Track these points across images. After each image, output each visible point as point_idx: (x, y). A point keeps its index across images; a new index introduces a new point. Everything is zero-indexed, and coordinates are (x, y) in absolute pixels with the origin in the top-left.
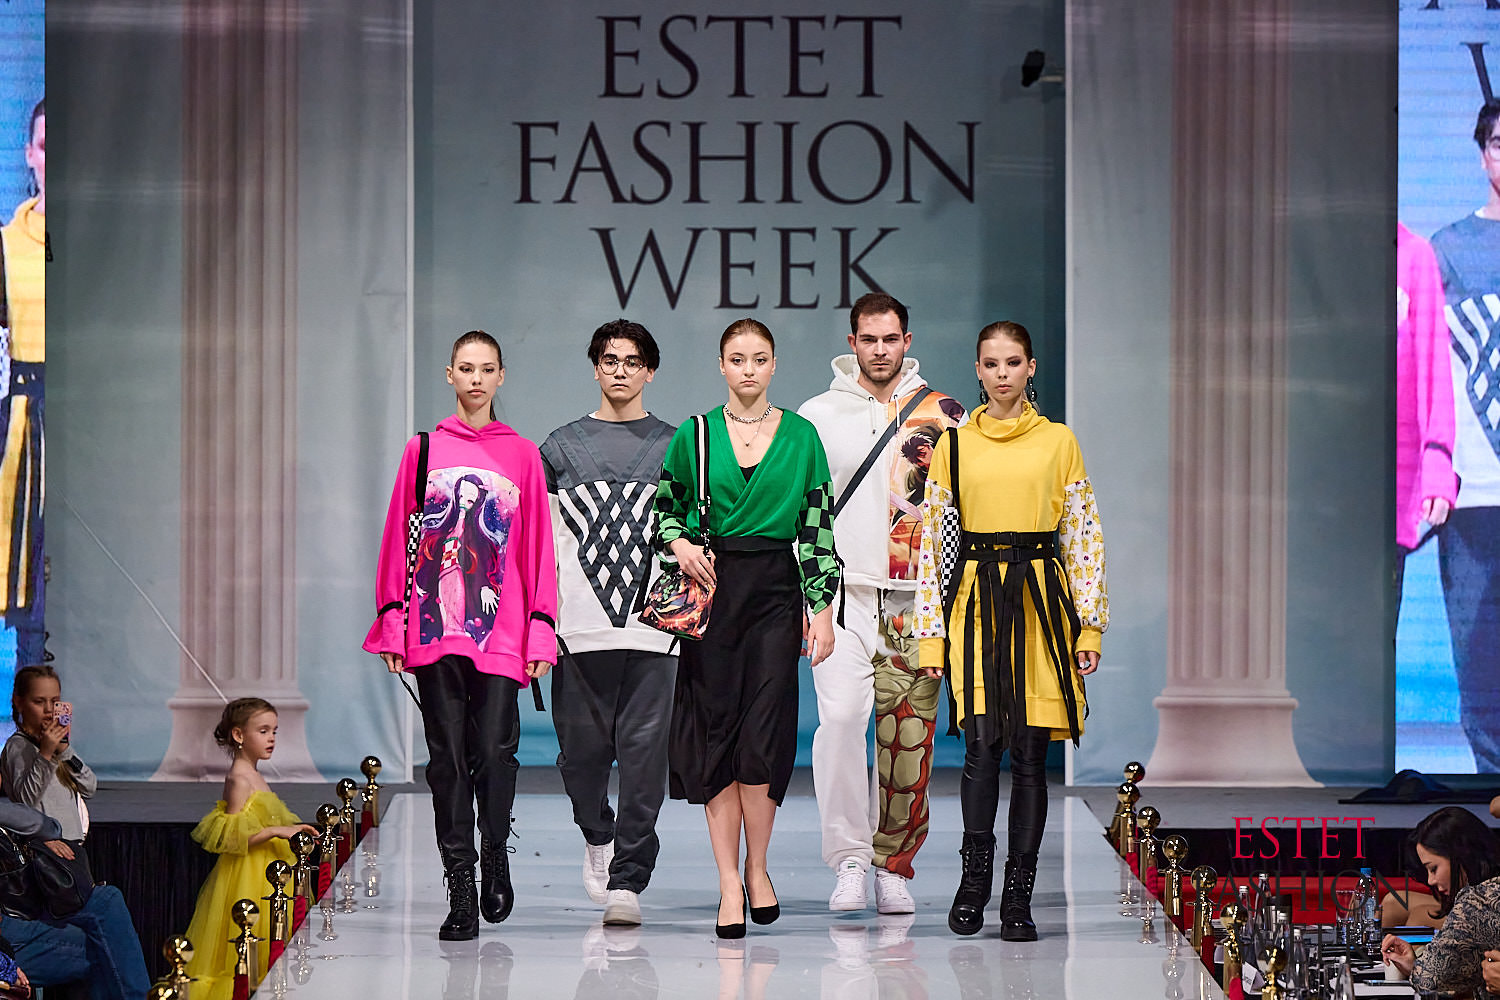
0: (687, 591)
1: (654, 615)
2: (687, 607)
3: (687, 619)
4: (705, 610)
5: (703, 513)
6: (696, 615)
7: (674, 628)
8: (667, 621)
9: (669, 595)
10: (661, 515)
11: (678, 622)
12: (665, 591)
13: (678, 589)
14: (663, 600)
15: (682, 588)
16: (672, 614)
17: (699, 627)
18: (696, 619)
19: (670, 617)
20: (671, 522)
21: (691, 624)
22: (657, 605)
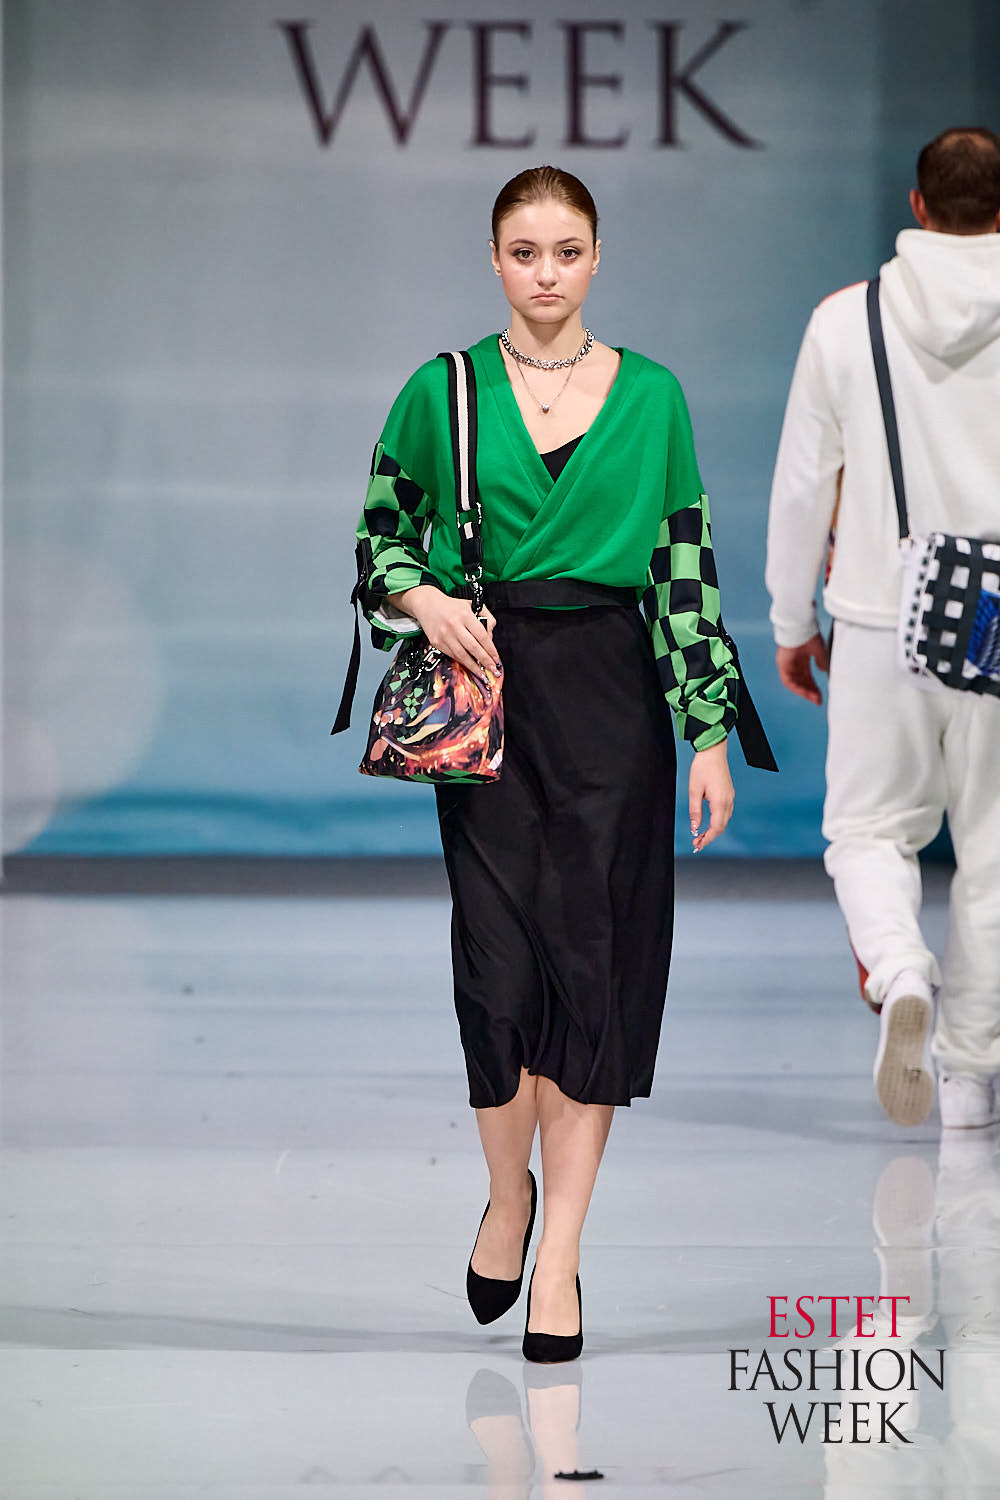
0: (449, 692)
1: (396, 753)
2: (457, 723)
3: (465, 745)
4: (494, 720)
5: (469, 534)
6: (480, 735)
7: (443, 766)
8: (424, 756)
9: (419, 709)
10: (375, 541)
11: (449, 753)
12: (407, 702)
13: (432, 692)
14: (408, 719)
15: (438, 687)
16: (431, 741)
17: (491, 756)
18: (482, 741)
19: (428, 749)
20: (397, 554)
21: (476, 754)
22: (396, 732)
